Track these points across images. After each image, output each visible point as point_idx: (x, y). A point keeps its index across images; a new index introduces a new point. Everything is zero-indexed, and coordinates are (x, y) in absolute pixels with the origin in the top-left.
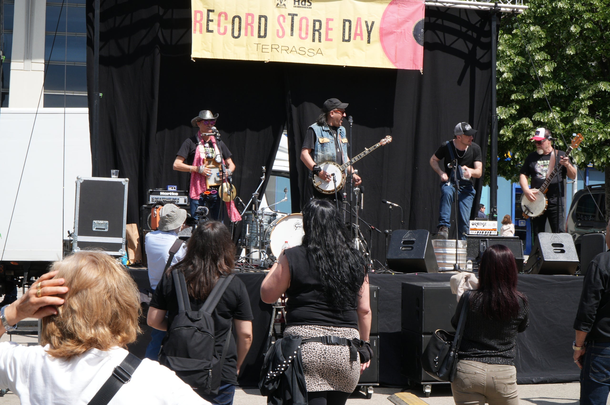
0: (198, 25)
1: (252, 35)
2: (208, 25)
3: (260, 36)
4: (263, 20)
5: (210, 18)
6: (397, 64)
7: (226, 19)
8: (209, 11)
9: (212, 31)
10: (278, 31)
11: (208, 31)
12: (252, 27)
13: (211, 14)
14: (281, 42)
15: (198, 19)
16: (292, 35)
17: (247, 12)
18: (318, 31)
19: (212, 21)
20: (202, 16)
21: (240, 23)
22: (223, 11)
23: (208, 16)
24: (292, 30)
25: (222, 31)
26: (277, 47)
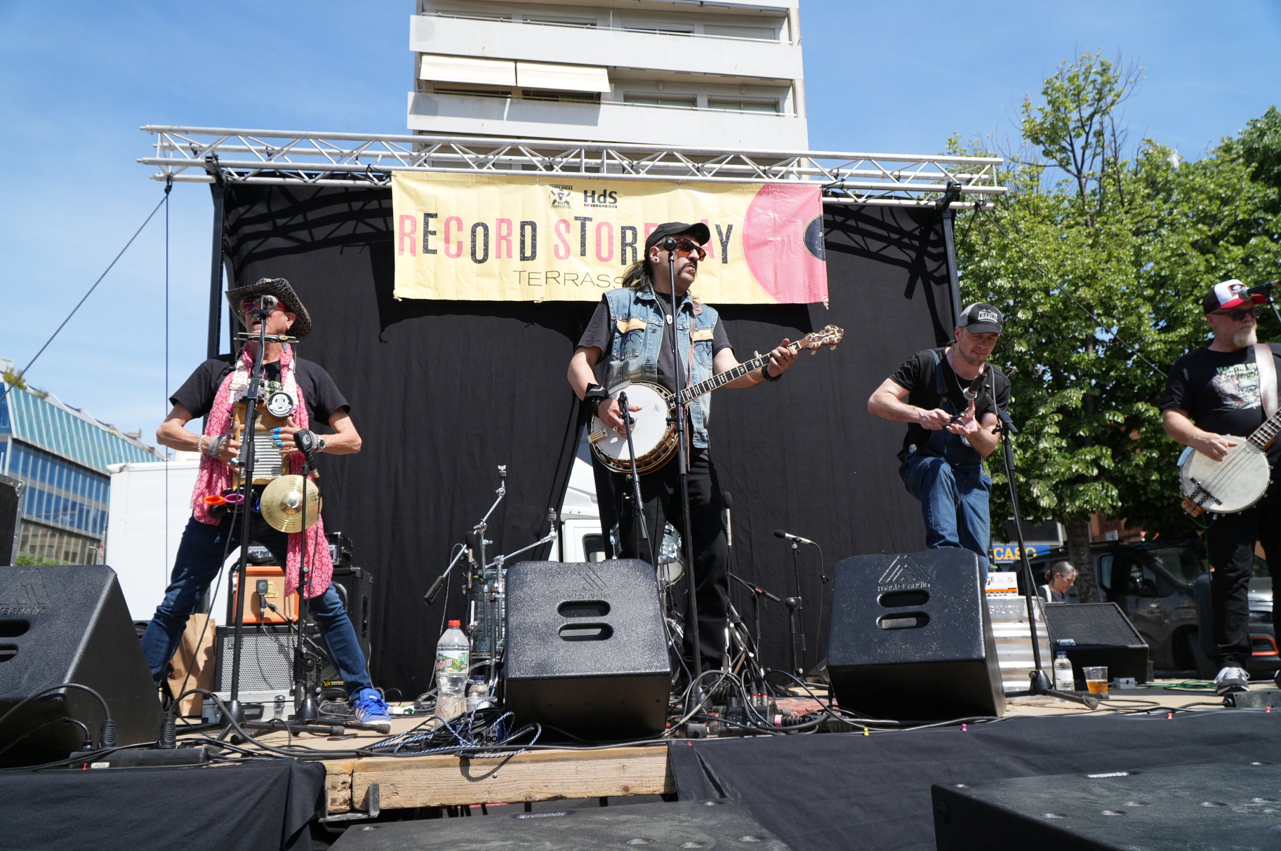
0: (407, 240)
1: (509, 255)
2: (426, 241)
3: (523, 258)
4: (528, 229)
5: (431, 229)
6: (781, 296)
7: (460, 228)
8: (428, 216)
9: (435, 252)
10: (556, 248)
11: (426, 250)
12: (509, 243)
13: (431, 220)
14: (562, 266)
15: (408, 228)
16: (583, 253)
17: (499, 217)
18: (631, 245)
19: (434, 233)
20: (414, 225)
21: (486, 235)
22: (454, 215)
23: (426, 224)
24: (583, 245)
25: (453, 249)
26: (556, 275)
